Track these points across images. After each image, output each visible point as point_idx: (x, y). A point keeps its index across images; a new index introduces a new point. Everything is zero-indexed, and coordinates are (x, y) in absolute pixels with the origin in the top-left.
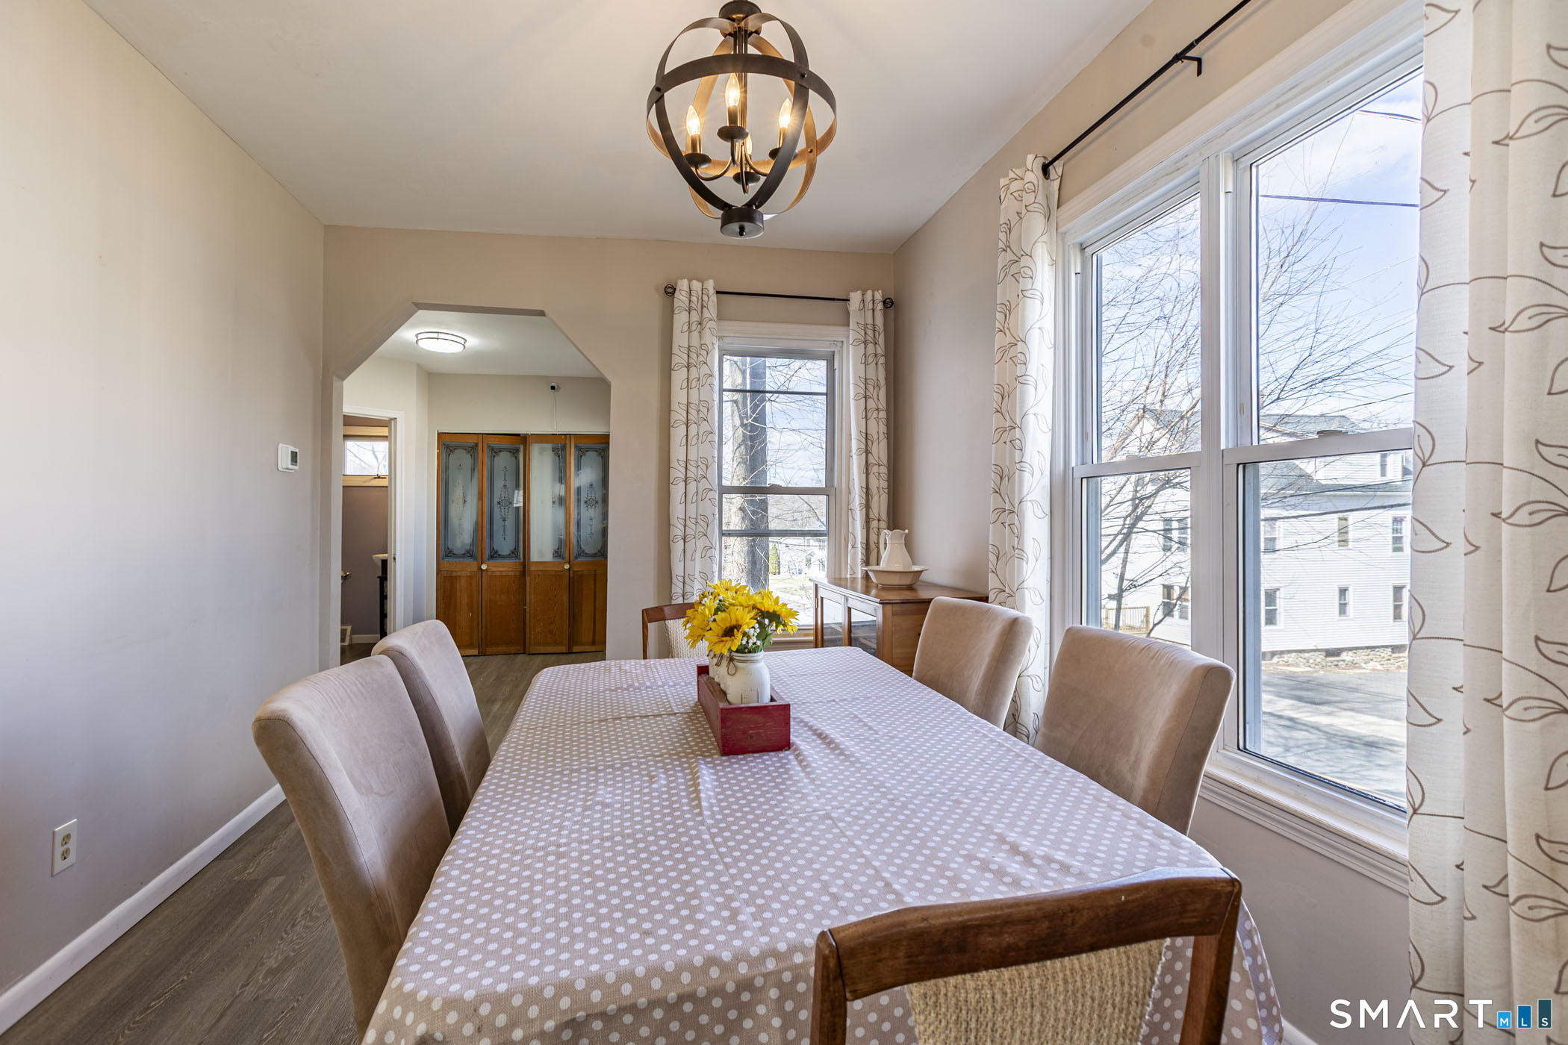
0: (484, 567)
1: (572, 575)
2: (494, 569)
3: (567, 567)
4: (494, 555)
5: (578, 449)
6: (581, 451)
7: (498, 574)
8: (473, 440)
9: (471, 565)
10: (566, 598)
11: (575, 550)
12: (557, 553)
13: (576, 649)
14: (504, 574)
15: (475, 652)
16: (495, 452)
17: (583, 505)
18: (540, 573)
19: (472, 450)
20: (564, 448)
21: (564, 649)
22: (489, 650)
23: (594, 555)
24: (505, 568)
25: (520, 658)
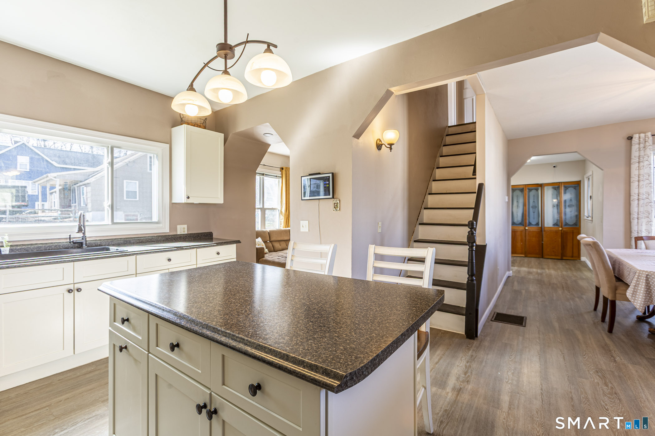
0: (527, 228)
1: (562, 232)
2: (530, 229)
3: (560, 229)
4: (530, 224)
5: (565, 187)
6: (566, 188)
7: (532, 230)
8: (522, 187)
9: (521, 228)
10: (560, 240)
11: (564, 223)
12: (555, 224)
13: (564, 258)
14: (534, 231)
15: (523, 256)
16: (530, 190)
17: (567, 207)
18: (549, 231)
19: (522, 190)
20: (559, 187)
21: (559, 258)
22: (529, 255)
23: (573, 225)
24: (533, 228)
25: (541, 259)
